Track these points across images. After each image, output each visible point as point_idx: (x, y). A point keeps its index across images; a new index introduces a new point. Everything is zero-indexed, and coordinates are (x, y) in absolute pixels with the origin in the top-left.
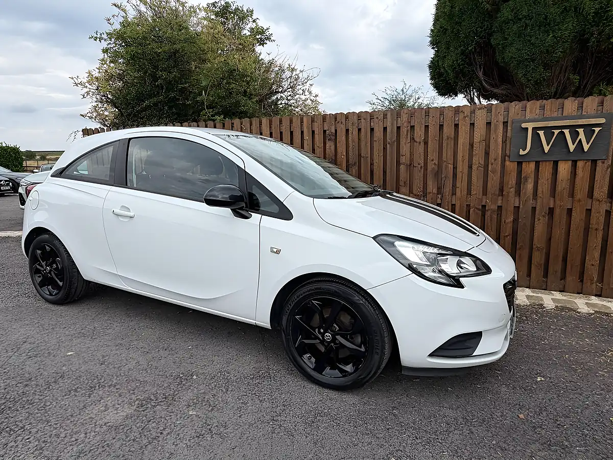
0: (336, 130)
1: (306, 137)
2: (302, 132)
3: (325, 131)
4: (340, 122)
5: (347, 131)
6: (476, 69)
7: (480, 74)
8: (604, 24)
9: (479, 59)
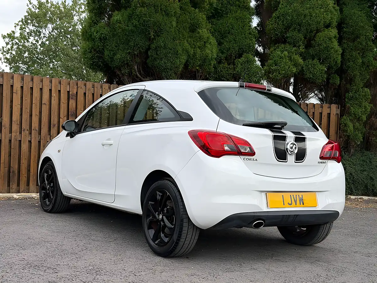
0: (77, 93)
1: (54, 94)
2: (51, 90)
3: (69, 92)
4: (80, 87)
5: (85, 94)
6: (134, 64)
7: (136, 67)
8: (195, 60)
9: (138, 60)
